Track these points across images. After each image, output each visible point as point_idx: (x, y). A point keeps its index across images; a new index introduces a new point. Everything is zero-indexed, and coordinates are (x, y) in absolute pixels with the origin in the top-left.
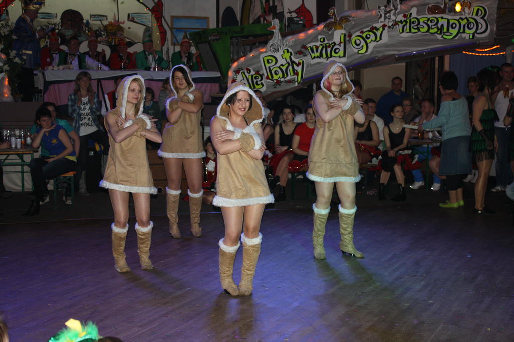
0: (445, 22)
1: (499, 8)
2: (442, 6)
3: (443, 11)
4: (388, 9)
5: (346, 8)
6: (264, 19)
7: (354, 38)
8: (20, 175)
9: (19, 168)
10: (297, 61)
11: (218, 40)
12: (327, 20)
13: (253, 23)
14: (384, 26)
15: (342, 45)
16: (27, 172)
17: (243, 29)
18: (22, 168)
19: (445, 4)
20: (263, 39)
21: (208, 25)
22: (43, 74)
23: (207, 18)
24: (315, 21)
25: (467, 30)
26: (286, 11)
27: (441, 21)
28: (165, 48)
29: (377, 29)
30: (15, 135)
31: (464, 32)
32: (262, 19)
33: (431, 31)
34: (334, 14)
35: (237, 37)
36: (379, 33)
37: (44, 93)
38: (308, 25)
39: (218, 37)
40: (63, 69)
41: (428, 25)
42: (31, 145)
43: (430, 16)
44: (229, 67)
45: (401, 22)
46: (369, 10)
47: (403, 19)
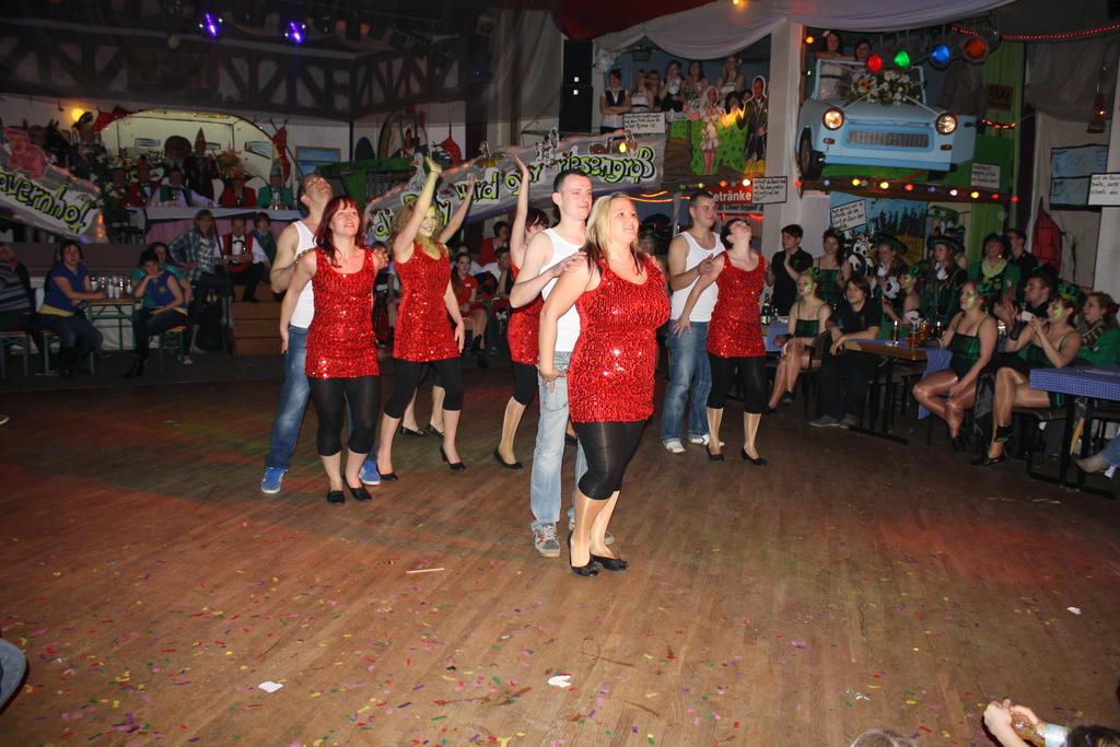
0: (608, 164)
1: (666, 151)
2: (606, 146)
3: (606, 151)
4: (546, 147)
5: (499, 143)
6: (405, 152)
7: (508, 177)
8: (117, 330)
9: (116, 322)
10: (442, 202)
11: (351, 175)
12: (477, 156)
13: (392, 157)
14: (542, 165)
15: (495, 184)
16: (127, 326)
17: (380, 163)
18: (120, 322)
19: (609, 143)
20: (404, 175)
21: (339, 158)
22: (145, 211)
23: (338, 151)
24: (463, 157)
25: (632, 173)
26: (430, 144)
27: (604, 163)
28: (288, 185)
29: (534, 168)
30: (112, 283)
31: (629, 175)
32: (402, 153)
33: (593, 172)
34: (486, 150)
35: (373, 173)
36: (535, 173)
37: (146, 232)
38: (455, 161)
39: (351, 172)
40: (170, 205)
41: (590, 167)
42: (132, 296)
43: (593, 156)
44: (365, 207)
45: (560, 161)
46: (525, 147)
47: (563, 158)
